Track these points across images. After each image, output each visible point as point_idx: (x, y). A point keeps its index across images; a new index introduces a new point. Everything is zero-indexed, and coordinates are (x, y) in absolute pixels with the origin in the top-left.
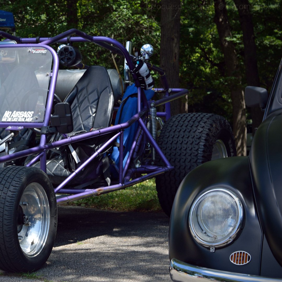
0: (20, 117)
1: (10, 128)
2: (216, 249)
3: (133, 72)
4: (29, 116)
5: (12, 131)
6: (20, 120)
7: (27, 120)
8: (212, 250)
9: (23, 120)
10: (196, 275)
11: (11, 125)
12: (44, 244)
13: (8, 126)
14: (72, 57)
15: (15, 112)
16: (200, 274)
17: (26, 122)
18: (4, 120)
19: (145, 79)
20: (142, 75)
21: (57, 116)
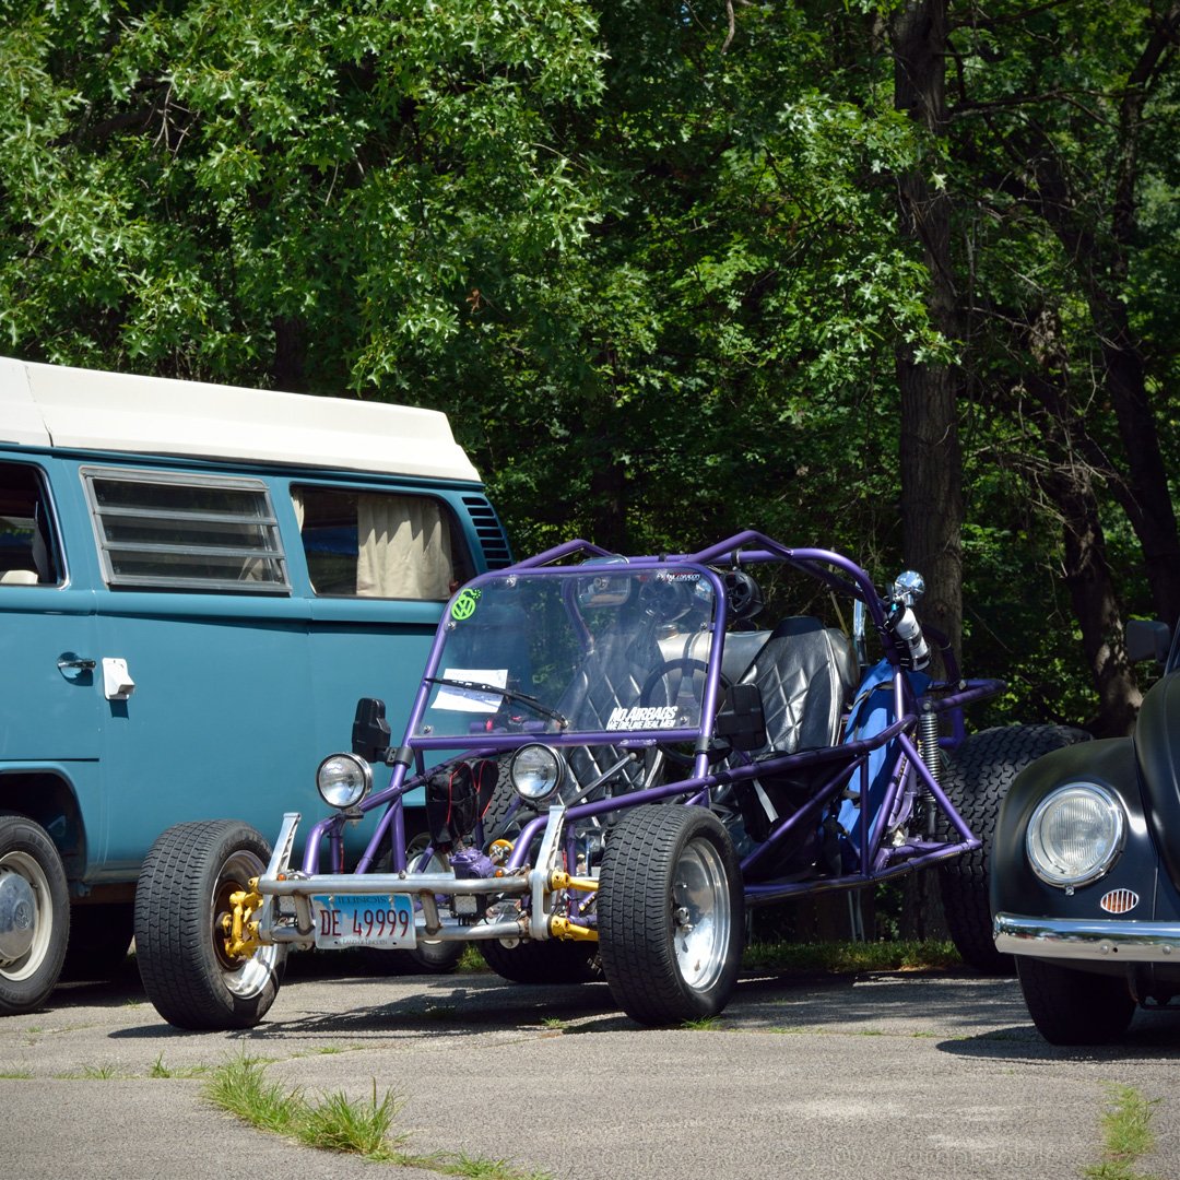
0: (647, 719)
1: (626, 743)
2: (1076, 890)
3: (884, 630)
4: (667, 717)
5: (630, 750)
6: (646, 726)
7: (663, 725)
8: (1070, 892)
9: (655, 726)
10: (1042, 934)
11: (628, 738)
12: (723, 962)
13: (621, 739)
14: (743, 598)
15: (635, 709)
16: (1050, 931)
17: (662, 730)
18: (610, 726)
19: (911, 646)
20: (904, 637)
21: (731, 712)
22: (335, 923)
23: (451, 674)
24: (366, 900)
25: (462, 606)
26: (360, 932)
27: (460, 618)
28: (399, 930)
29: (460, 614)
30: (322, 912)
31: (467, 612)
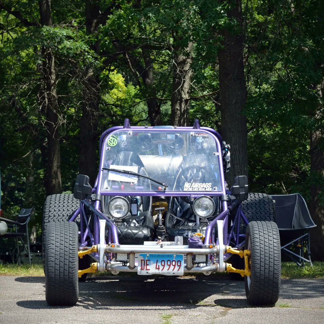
0: (199, 187)
4: (208, 187)
6: (200, 190)
7: (207, 190)
9: (203, 190)
15: (194, 183)
17: (206, 192)
18: (185, 189)
19: (227, 163)
20: (226, 160)
21: (238, 186)
22: (147, 265)
23: (112, 167)
24: (163, 256)
25: (112, 141)
26: (159, 269)
27: (112, 146)
28: (177, 268)
29: (112, 144)
30: (142, 260)
31: (114, 143)
